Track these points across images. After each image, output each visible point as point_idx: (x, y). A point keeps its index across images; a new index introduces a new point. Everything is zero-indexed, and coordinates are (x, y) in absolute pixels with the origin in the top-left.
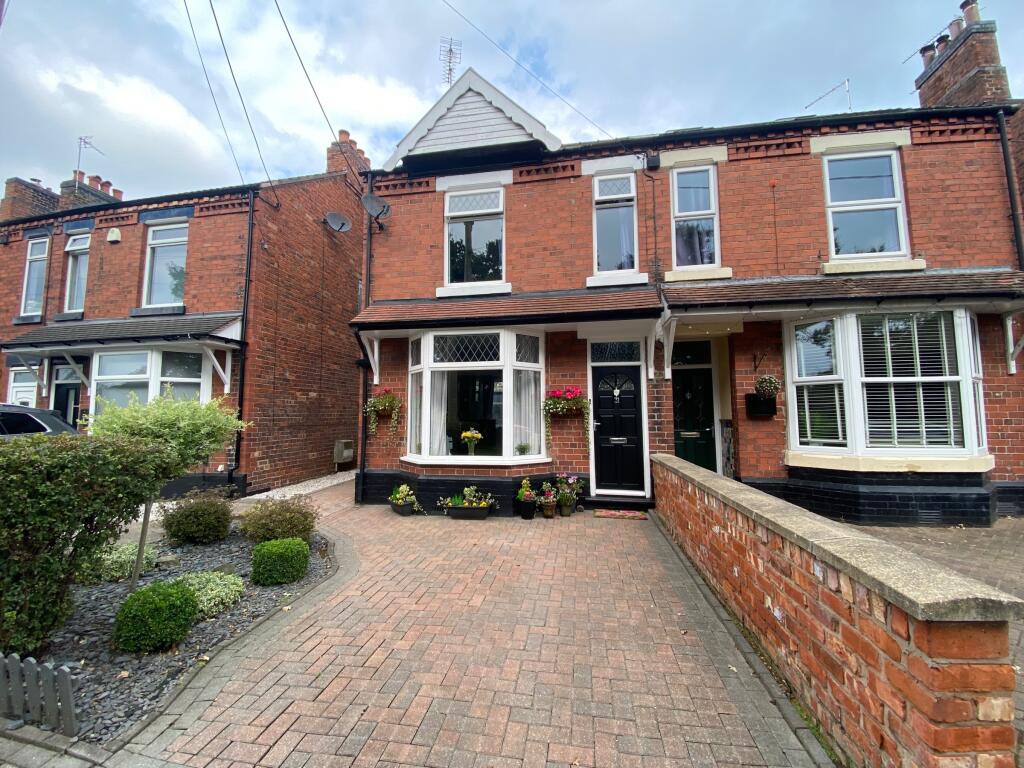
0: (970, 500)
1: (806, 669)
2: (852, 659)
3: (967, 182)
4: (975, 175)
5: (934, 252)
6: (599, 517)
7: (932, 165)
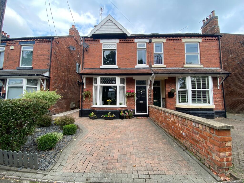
0: (211, 114)
1: (190, 143)
2: (201, 139)
3: (212, 50)
4: (214, 49)
5: (205, 64)
6: (138, 119)
7: (205, 46)
